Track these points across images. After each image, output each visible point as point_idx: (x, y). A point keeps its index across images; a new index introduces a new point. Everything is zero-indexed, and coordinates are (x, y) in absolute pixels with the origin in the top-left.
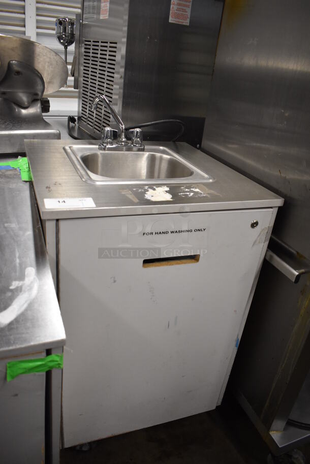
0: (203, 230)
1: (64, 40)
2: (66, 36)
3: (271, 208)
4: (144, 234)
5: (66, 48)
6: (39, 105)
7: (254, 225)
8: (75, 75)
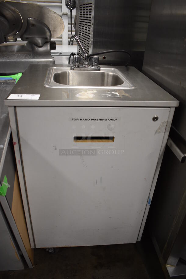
0: (115, 119)
1: (70, 6)
2: (71, 4)
3: (170, 107)
4: (72, 119)
5: (71, 11)
6: (49, 45)
7: (155, 119)
8: (76, 27)
